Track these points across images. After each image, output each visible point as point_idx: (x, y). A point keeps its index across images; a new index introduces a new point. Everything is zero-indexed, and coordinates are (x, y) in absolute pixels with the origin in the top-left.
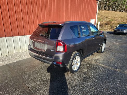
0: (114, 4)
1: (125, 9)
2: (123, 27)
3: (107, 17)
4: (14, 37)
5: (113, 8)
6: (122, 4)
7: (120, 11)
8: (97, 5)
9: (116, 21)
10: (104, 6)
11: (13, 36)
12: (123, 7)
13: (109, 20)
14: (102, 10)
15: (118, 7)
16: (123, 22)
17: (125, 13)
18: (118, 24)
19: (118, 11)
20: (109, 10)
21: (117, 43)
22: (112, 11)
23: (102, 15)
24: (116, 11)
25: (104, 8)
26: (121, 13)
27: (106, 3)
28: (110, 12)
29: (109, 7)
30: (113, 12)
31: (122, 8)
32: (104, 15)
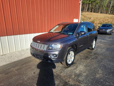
0: (96, 6)
1: (105, 11)
2: (105, 27)
3: (90, 18)
4: (9, 36)
5: (95, 10)
6: (102, 7)
7: (101, 13)
8: (80, 4)
9: (98, 21)
10: (87, 8)
11: (7, 35)
12: (104, 9)
13: (92, 20)
14: (85, 12)
15: (99, 9)
16: (105, 22)
17: (105, 14)
18: (101, 24)
19: (99, 12)
20: (91, 12)
21: (101, 45)
22: (94, 12)
23: (86, 16)
24: (98, 12)
25: (87, 10)
26: (102, 14)
27: (89, 6)
28: (93, 13)
29: (91, 9)
30: (95, 14)
31: (102, 10)
32: (88, 16)
